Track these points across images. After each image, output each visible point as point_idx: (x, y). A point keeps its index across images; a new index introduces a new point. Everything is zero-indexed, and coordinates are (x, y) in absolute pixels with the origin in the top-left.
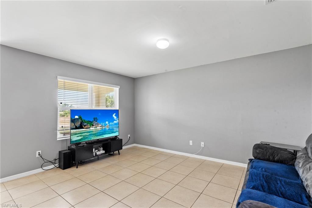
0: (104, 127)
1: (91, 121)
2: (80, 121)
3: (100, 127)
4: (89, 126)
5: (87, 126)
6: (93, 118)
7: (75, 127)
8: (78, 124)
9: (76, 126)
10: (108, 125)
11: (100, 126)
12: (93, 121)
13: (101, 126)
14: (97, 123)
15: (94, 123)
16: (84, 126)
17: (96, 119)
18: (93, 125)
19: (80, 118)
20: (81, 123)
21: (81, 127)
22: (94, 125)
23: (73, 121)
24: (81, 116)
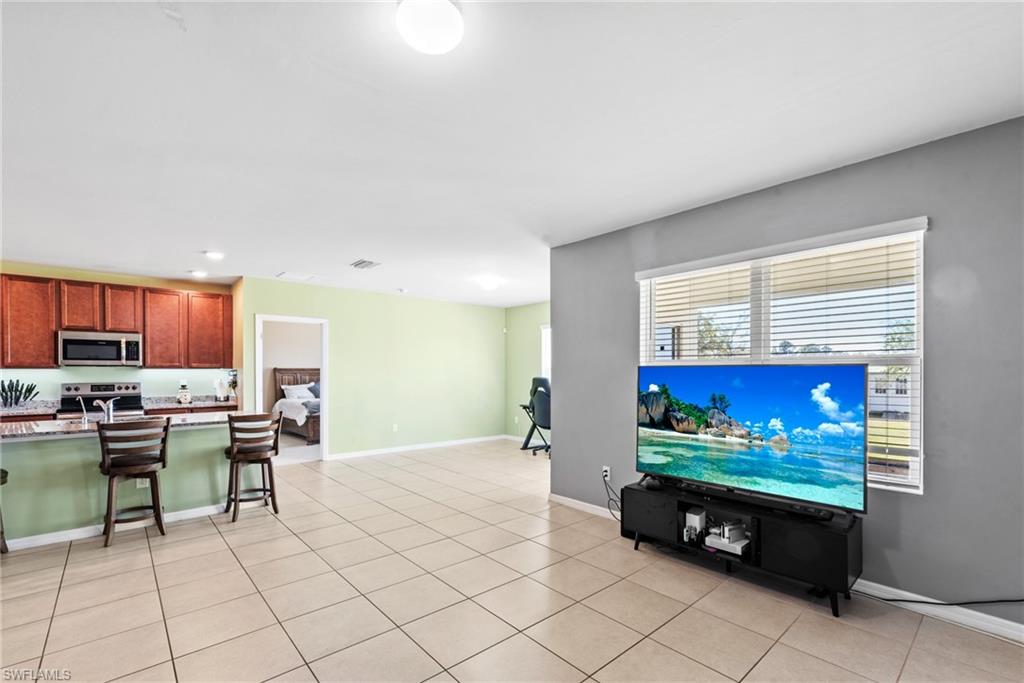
0: (758, 442)
1: (700, 406)
2: (663, 401)
3: (742, 437)
4: (693, 427)
5: (686, 423)
6: (710, 396)
7: (648, 420)
8: (658, 412)
9: (652, 419)
10: (784, 435)
11: (737, 432)
12: (709, 409)
13: (743, 432)
14: (723, 417)
15: (712, 418)
16: (677, 420)
17: (720, 404)
18: (708, 425)
19: (664, 391)
20: (667, 410)
21: (666, 423)
22: (714, 423)
23: (644, 399)
24: (667, 387)
